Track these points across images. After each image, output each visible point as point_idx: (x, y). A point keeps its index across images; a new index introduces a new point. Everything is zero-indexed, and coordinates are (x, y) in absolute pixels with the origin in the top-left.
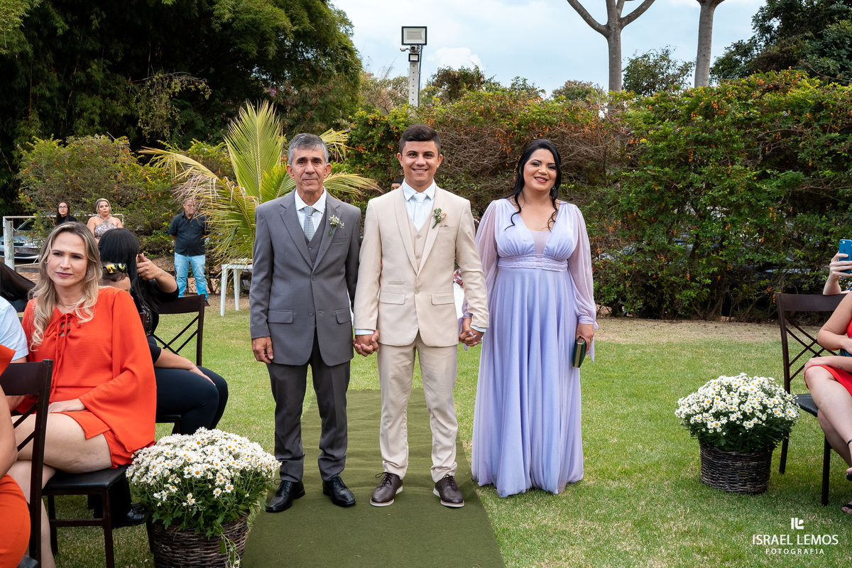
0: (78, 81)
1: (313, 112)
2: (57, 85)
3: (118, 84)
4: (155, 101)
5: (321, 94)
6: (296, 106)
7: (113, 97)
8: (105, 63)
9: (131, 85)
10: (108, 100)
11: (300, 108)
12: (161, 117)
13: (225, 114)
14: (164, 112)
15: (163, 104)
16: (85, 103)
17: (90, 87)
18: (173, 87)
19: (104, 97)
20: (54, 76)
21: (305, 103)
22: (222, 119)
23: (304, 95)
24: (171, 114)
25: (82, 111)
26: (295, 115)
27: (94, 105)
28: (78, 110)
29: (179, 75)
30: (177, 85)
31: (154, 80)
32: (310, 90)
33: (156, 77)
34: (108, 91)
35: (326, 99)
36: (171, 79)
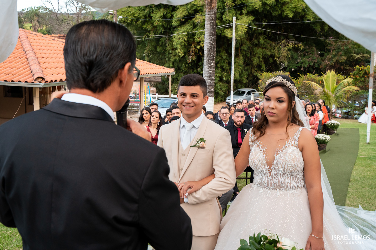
0: (255, 43)
1: (342, 52)
2: (249, 46)
3: (268, 43)
4: (282, 50)
5: (346, 45)
6: (335, 50)
7: (265, 48)
8: (265, 37)
9: (274, 44)
10: (264, 49)
11: (336, 51)
12: (284, 56)
13: (305, 52)
14: (285, 54)
15: (285, 51)
16: (257, 51)
17: (258, 45)
18: (290, 46)
19: (263, 48)
20: (248, 43)
21: (339, 48)
22: (304, 54)
23: (338, 46)
24: (287, 55)
25: (256, 54)
26: (334, 53)
27: (260, 51)
28: (254, 54)
29: (291, 41)
30: (291, 45)
31: (282, 43)
32: (341, 43)
33: (283, 42)
34: (265, 46)
35: (347, 47)
36: (288, 43)
